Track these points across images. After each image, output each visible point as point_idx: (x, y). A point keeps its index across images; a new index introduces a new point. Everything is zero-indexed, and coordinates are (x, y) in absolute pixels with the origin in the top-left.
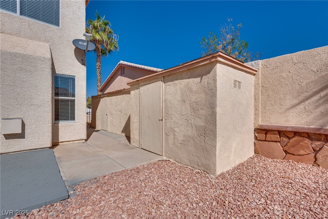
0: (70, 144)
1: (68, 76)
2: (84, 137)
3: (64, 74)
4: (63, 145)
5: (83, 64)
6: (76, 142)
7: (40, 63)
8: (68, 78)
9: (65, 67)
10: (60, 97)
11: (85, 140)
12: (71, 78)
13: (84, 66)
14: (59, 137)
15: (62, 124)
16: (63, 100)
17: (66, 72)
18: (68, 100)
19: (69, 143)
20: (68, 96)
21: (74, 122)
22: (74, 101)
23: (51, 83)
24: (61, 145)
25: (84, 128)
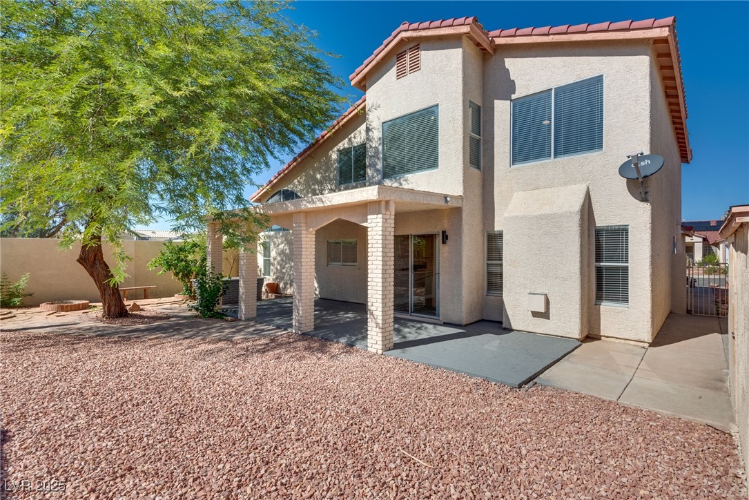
0: (620, 343)
1: (617, 228)
2: (647, 337)
3: (610, 225)
4: (607, 342)
5: (645, 200)
6: (632, 343)
7: (566, 220)
8: (618, 230)
9: (611, 213)
10: (601, 264)
11: (648, 343)
12: (623, 230)
13: (645, 204)
14: (601, 328)
15: (606, 308)
16: (608, 268)
17: (612, 222)
18: (617, 268)
19: (618, 340)
20: (618, 261)
21: (627, 306)
22: (626, 268)
23: (579, 247)
24: (604, 340)
25: (646, 320)
